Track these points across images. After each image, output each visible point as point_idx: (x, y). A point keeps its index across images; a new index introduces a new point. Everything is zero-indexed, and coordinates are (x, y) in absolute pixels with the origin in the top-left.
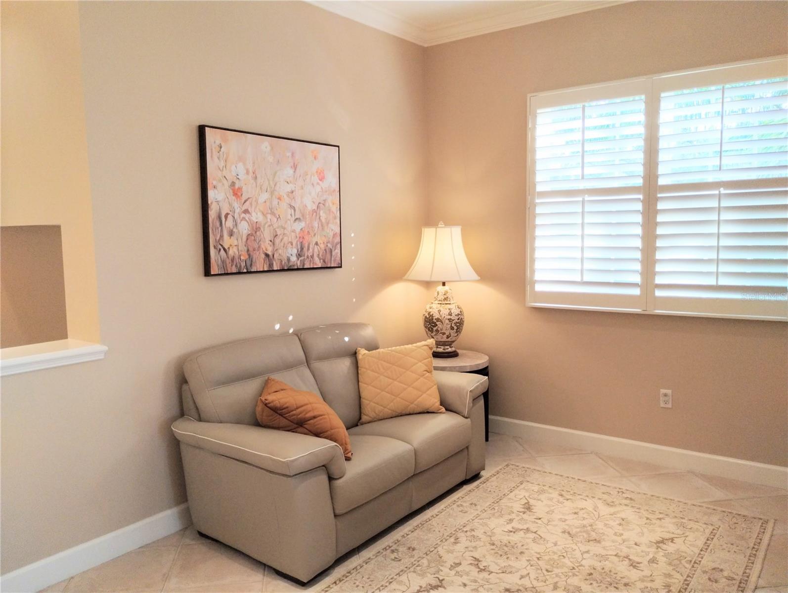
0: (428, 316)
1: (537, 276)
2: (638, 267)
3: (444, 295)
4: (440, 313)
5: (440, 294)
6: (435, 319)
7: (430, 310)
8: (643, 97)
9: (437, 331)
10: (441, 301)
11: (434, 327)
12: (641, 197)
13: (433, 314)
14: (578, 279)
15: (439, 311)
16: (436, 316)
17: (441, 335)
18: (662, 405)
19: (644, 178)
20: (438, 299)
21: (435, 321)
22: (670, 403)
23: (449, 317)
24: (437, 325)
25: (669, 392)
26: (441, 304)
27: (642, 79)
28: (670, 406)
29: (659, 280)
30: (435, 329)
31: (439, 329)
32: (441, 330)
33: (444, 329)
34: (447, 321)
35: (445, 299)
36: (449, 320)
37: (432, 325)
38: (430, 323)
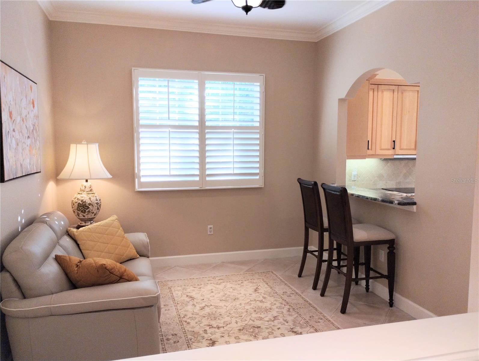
0: (81, 203)
1: (142, 173)
2: (197, 166)
3: (90, 188)
4: (90, 200)
5: (87, 187)
6: (88, 204)
7: (83, 199)
8: (197, 81)
9: (89, 212)
10: (88, 192)
11: (87, 209)
12: (198, 131)
13: (85, 201)
14: (168, 174)
15: (90, 198)
16: (88, 202)
17: (91, 214)
18: (209, 233)
19: (199, 121)
20: (86, 191)
21: (88, 205)
22: (213, 232)
23: (96, 202)
24: (89, 208)
25: (212, 226)
26: (89, 194)
27: (196, 72)
28: (212, 233)
29: (208, 172)
30: (87, 211)
31: (90, 210)
32: (92, 210)
33: (94, 209)
34: (96, 205)
35: (91, 190)
36: (97, 203)
37: (85, 208)
38: (83, 207)
